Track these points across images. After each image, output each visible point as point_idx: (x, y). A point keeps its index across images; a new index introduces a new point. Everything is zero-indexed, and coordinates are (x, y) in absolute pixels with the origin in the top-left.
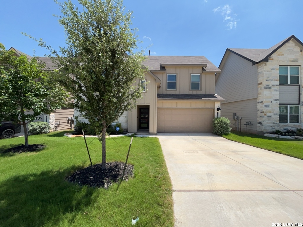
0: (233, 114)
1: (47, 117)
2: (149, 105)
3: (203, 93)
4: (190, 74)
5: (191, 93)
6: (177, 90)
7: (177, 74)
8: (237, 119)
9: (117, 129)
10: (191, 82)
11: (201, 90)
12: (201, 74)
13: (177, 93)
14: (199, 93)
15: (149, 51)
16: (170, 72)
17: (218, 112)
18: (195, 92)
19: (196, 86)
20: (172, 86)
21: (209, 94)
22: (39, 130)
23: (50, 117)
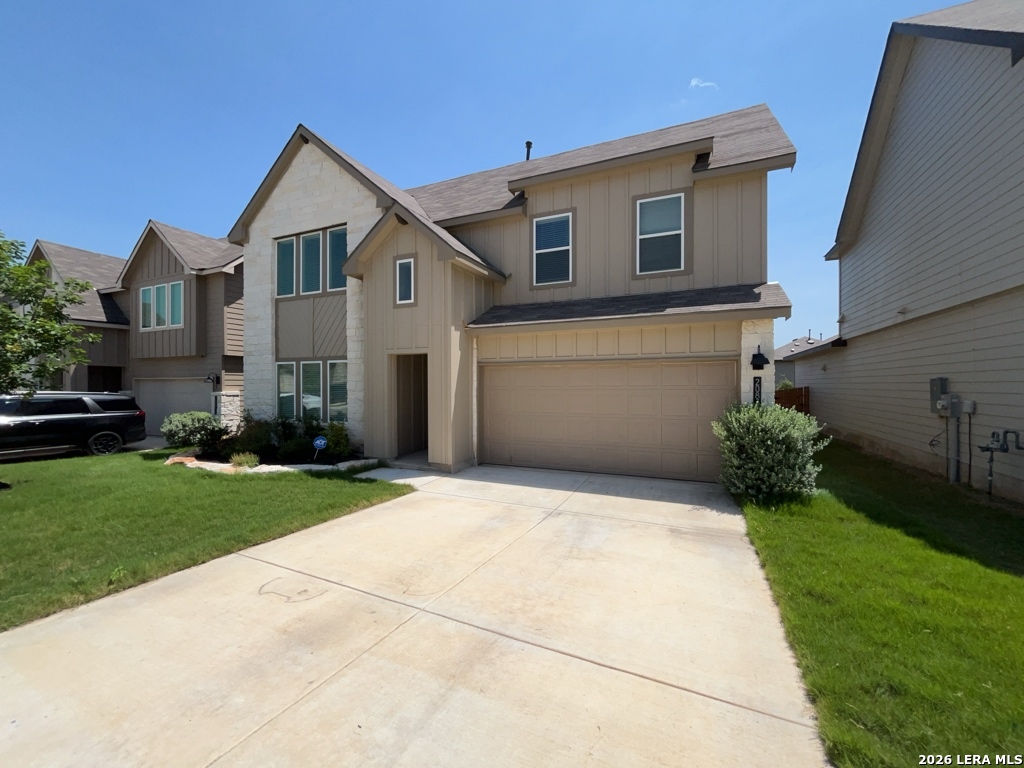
0: (932, 381)
1: (216, 397)
2: (426, 356)
3: (702, 280)
4: (635, 199)
5: (638, 289)
6: (574, 283)
7: (574, 210)
8: (948, 413)
9: (318, 442)
10: (639, 237)
11: (689, 270)
12: (689, 192)
13: (577, 294)
14: (679, 284)
15: (529, 145)
16: (546, 208)
17: (758, 373)
18: (659, 282)
19: (660, 253)
20: (553, 267)
21: (734, 283)
22: (182, 434)
23: (224, 399)
